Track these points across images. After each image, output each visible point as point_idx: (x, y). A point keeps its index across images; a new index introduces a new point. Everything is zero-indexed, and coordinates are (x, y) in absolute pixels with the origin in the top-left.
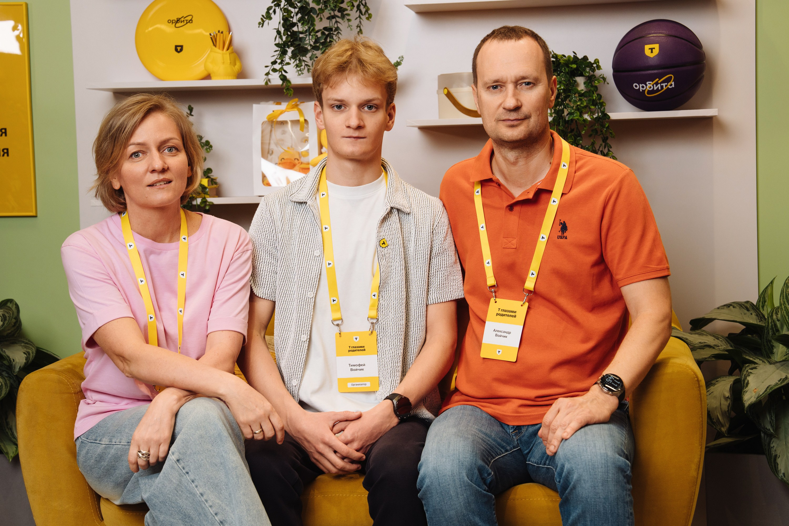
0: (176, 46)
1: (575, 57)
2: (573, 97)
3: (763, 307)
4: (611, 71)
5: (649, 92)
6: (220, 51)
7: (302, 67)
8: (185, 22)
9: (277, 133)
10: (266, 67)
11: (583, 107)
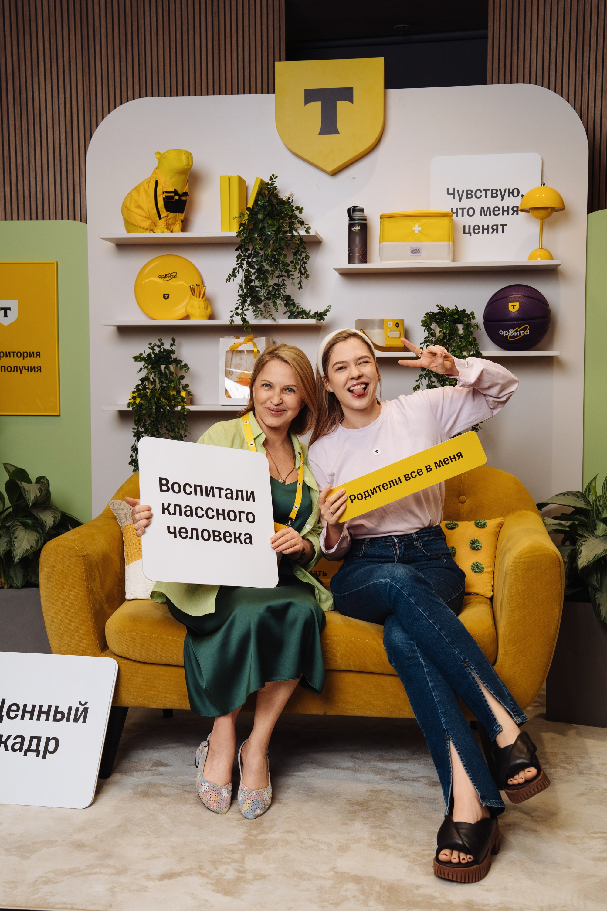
0: (164, 295)
1: (457, 310)
3: (589, 495)
4: (483, 320)
5: (511, 337)
6: (197, 299)
7: (257, 312)
8: (171, 277)
9: (236, 359)
10: (232, 311)
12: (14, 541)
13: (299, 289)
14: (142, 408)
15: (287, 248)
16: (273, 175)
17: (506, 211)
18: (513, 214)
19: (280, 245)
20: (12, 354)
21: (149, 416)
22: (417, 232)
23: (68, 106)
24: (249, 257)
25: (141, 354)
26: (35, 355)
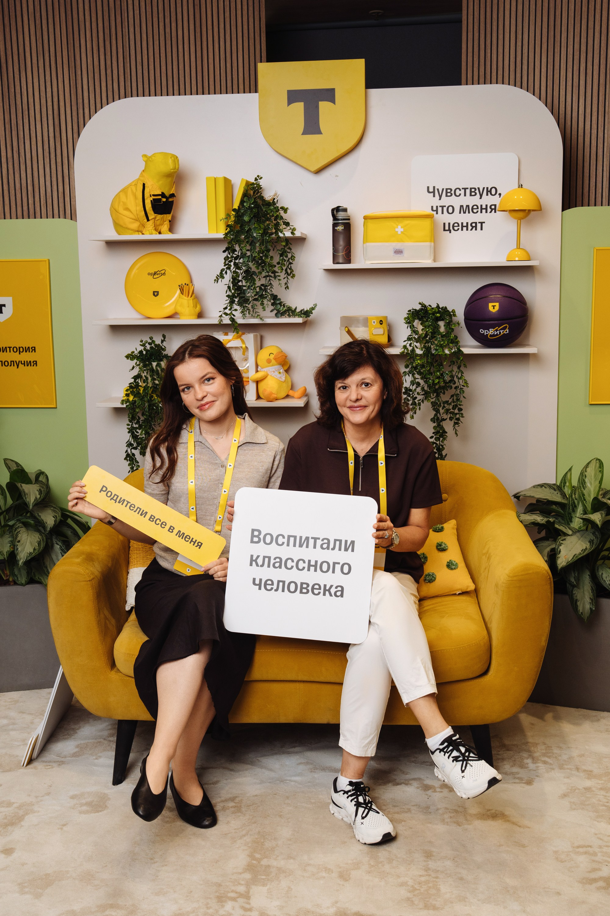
0: (154, 292)
1: (438, 306)
2: (437, 338)
3: (564, 486)
4: (463, 318)
5: (491, 336)
6: (186, 298)
7: (245, 312)
8: (160, 274)
10: (220, 312)
11: (445, 346)
12: (17, 545)
13: (286, 289)
14: (136, 406)
15: (273, 250)
16: (258, 176)
17: (484, 209)
18: (491, 212)
19: (266, 247)
20: (8, 349)
21: (143, 414)
22: (399, 233)
23: (55, 99)
24: (236, 258)
25: (133, 352)
26: (31, 350)
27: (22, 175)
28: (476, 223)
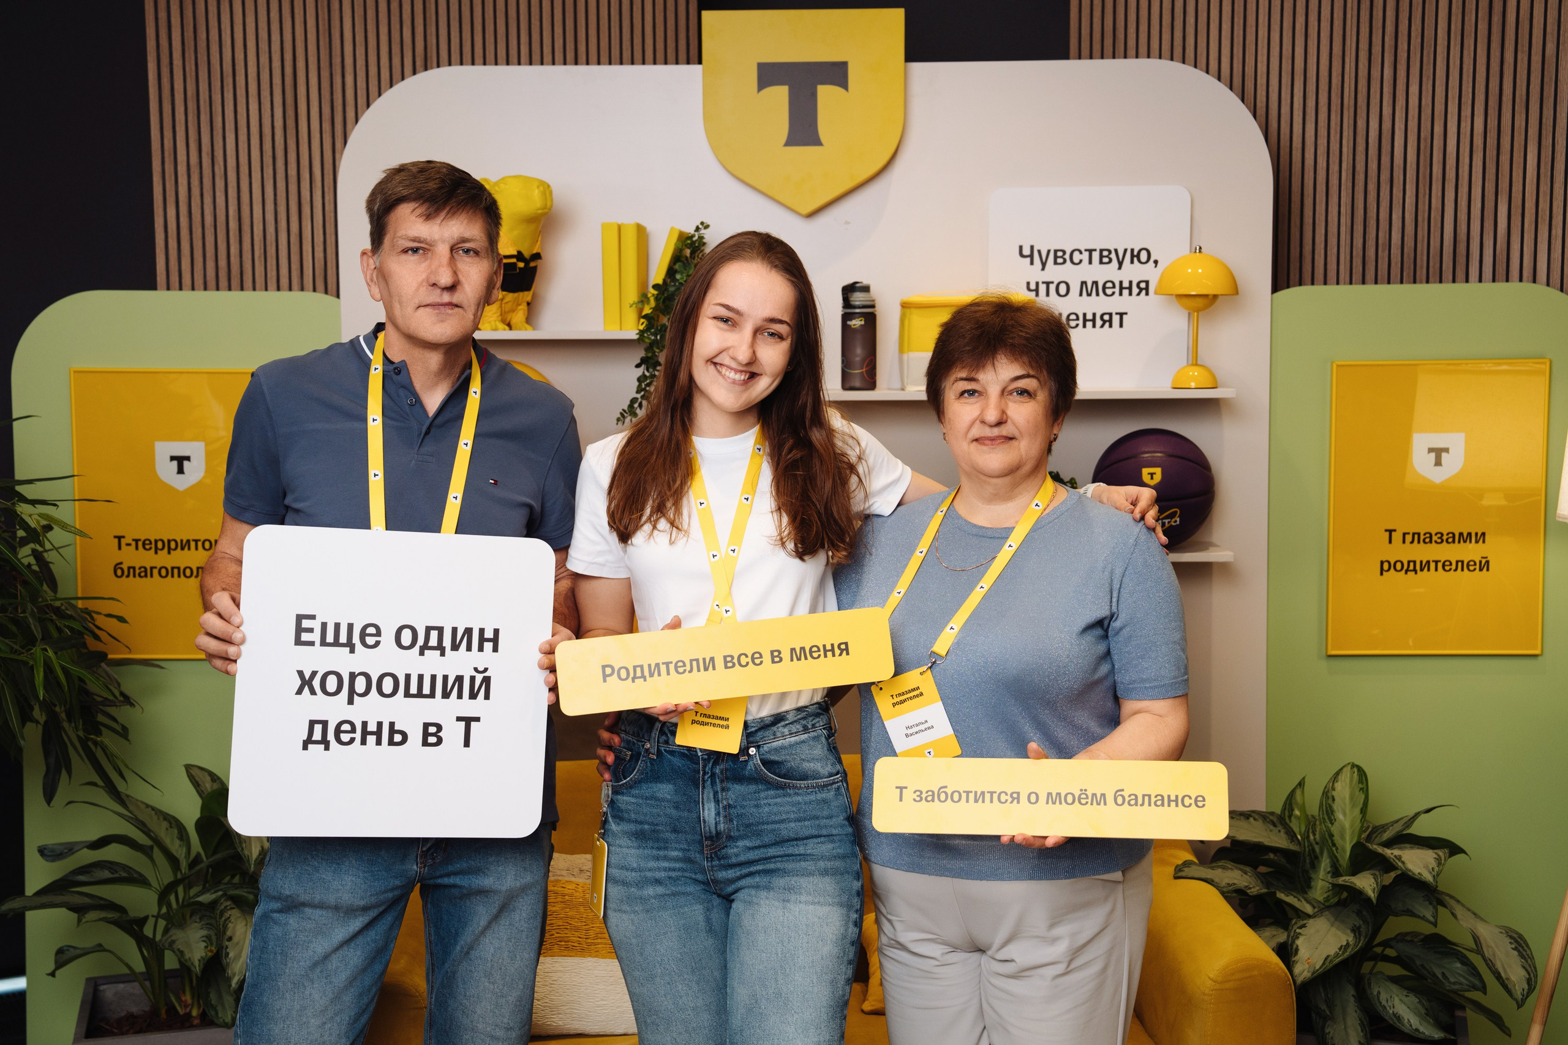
3: (1290, 817)
12: (227, 947)
16: (702, 223)
17: (1125, 288)
18: (1138, 294)
20: (193, 544)
27: (218, 200)
28: (1110, 315)
